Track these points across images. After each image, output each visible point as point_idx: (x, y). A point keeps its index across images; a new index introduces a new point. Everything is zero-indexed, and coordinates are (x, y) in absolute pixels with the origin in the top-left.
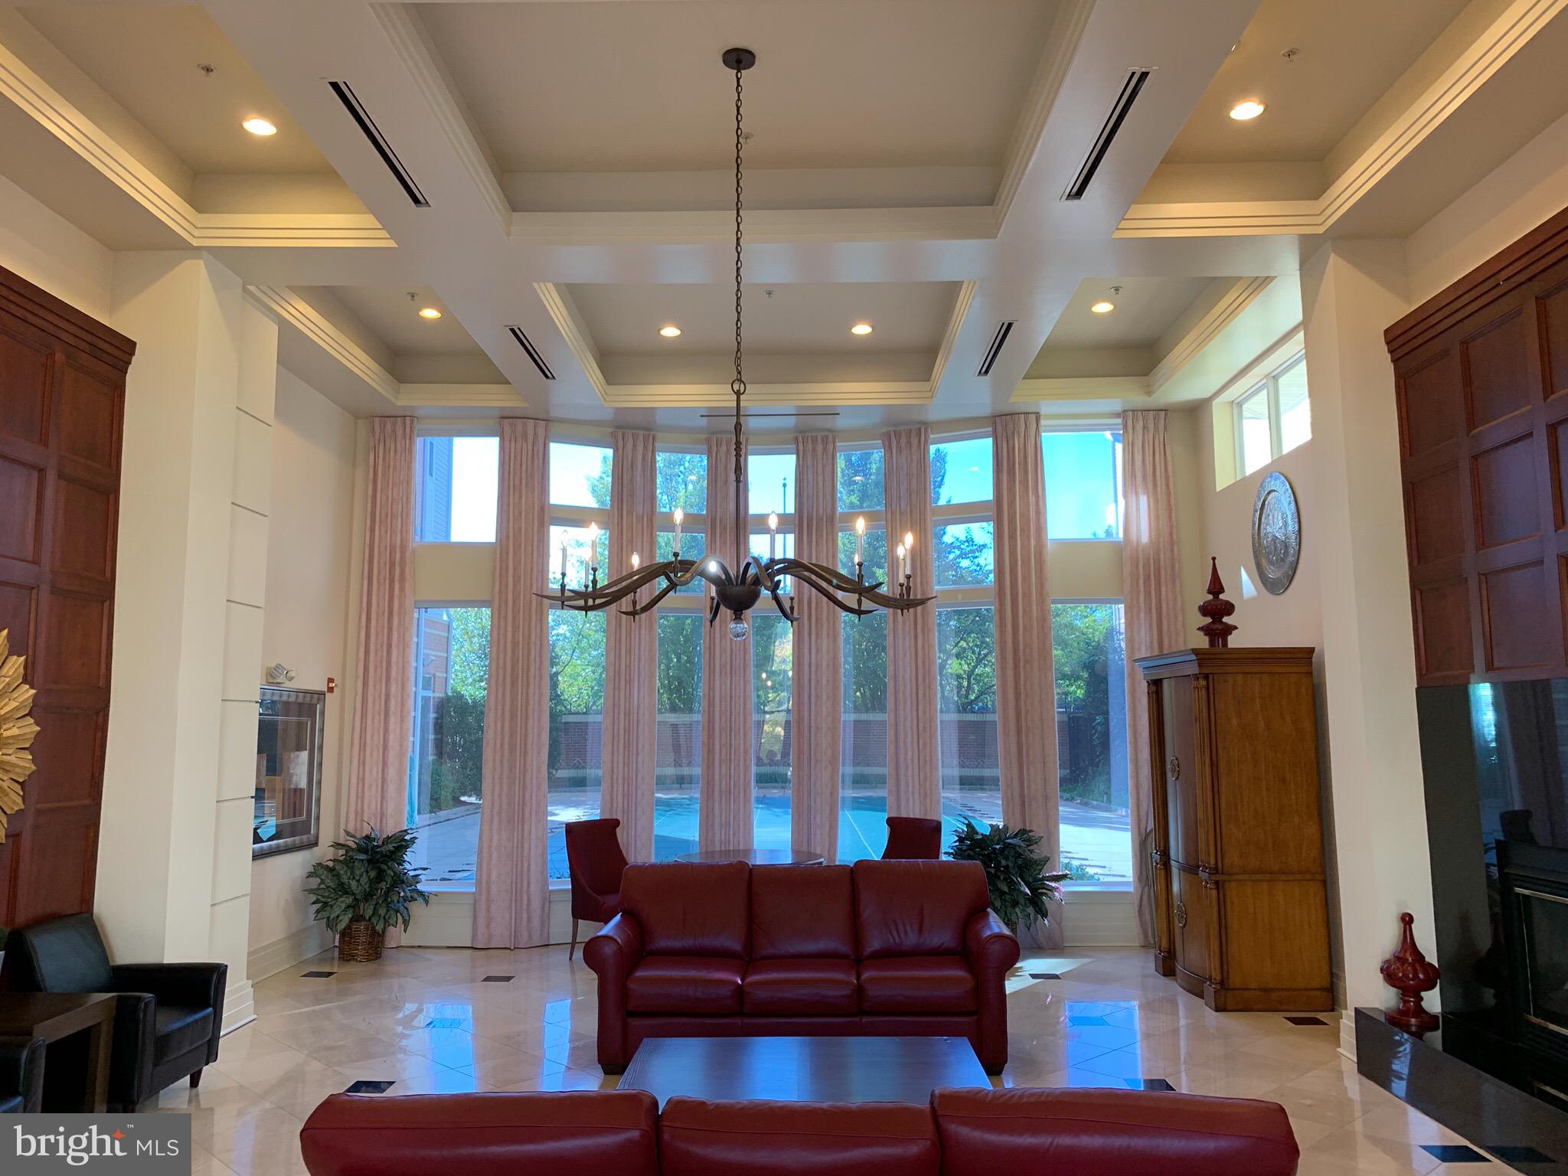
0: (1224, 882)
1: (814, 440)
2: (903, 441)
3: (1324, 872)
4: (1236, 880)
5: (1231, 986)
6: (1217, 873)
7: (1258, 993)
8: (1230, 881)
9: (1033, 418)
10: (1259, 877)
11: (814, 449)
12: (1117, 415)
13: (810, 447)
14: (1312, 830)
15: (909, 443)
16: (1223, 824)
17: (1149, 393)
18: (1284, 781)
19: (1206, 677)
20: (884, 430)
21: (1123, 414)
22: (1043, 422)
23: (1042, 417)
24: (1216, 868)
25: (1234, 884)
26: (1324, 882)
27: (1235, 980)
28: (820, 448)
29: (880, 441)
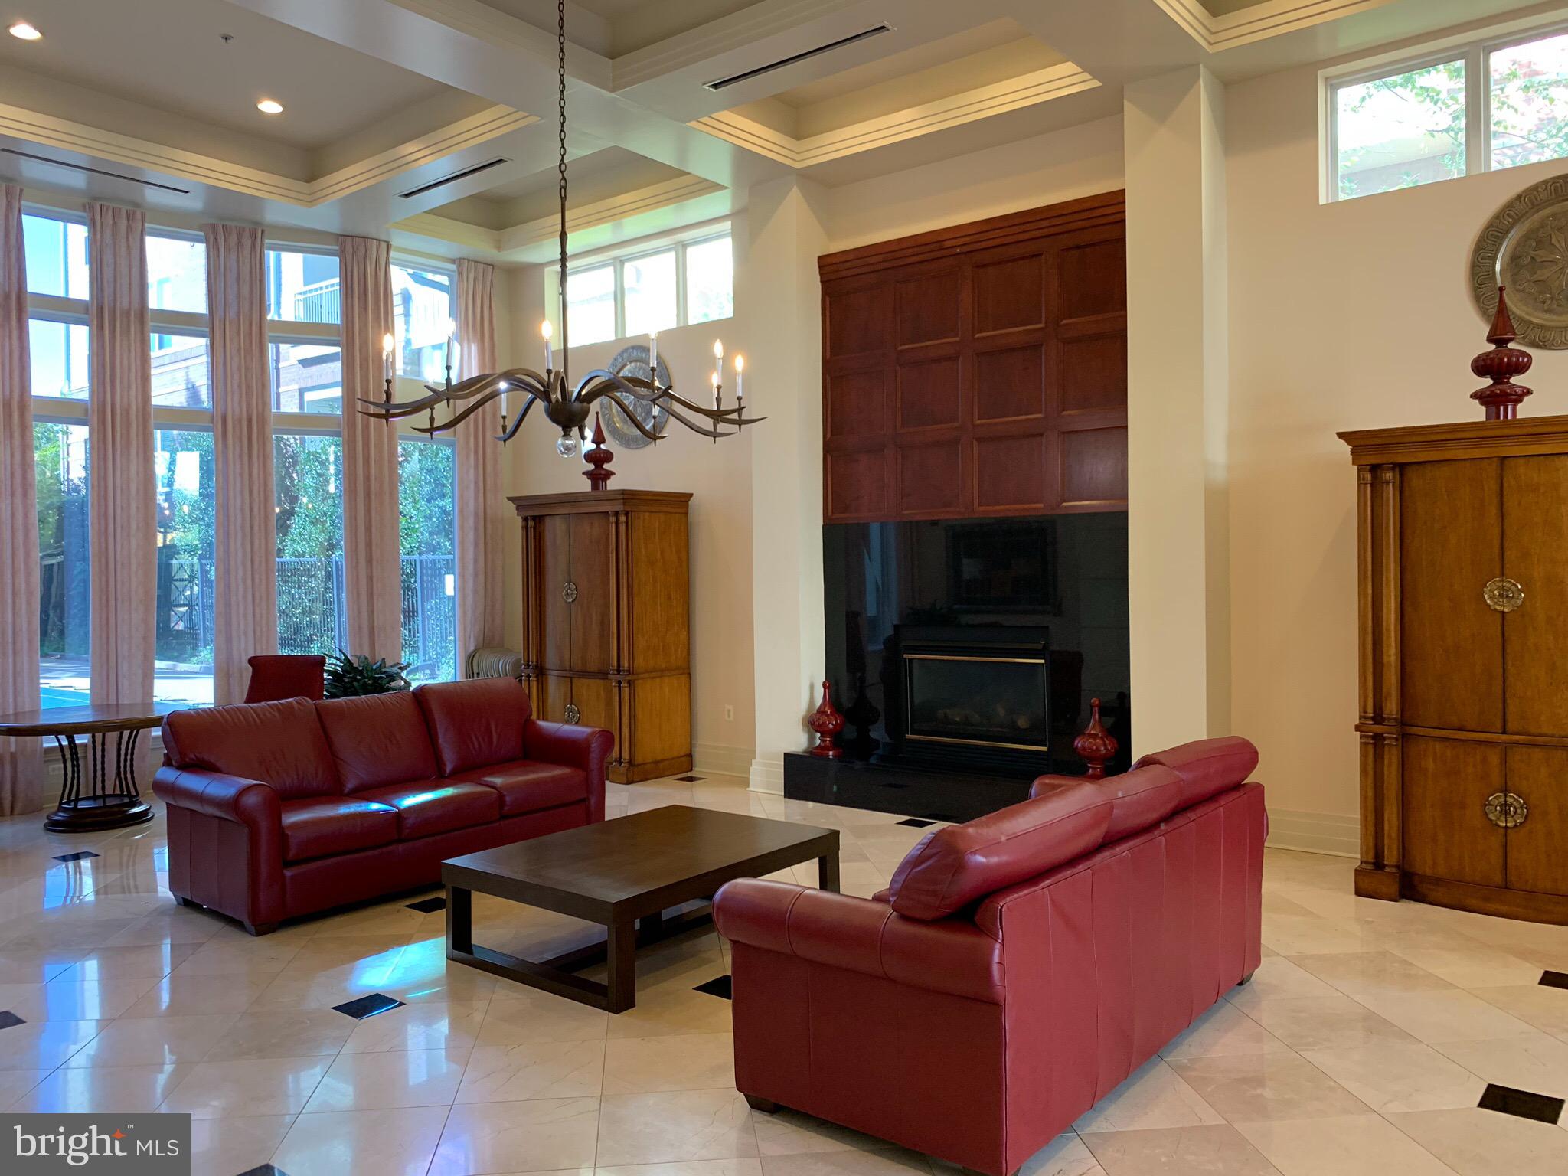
0: (634, 680)
1: (115, 213)
2: (233, 239)
3: (689, 668)
4: (643, 678)
5: (636, 763)
6: (630, 674)
7: (652, 765)
8: (638, 679)
9: (384, 246)
10: (654, 674)
11: (115, 224)
12: (453, 261)
13: (110, 220)
14: (683, 636)
15: (240, 244)
16: (634, 632)
17: (499, 248)
18: (670, 598)
19: (627, 514)
20: (213, 221)
21: (459, 261)
22: (392, 254)
23: (392, 248)
24: (629, 671)
25: (640, 681)
26: (689, 674)
27: (639, 759)
28: (123, 224)
29: (202, 233)
